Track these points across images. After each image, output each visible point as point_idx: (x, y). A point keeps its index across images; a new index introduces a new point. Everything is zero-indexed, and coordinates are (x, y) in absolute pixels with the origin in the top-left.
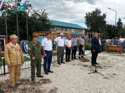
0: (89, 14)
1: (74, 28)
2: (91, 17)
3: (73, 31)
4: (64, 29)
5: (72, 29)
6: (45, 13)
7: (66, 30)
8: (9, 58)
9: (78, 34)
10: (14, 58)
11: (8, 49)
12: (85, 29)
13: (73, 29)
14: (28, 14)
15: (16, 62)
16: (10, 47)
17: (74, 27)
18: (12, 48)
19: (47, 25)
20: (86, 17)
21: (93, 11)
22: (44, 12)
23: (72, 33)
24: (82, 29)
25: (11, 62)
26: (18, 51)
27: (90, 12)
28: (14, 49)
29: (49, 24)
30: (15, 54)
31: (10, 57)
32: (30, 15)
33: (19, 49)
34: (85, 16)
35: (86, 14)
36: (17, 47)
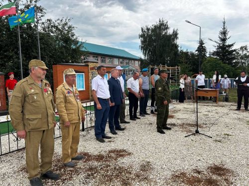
0: (148, 29)
1: (119, 58)
2: (150, 36)
3: (116, 62)
4: (99, 59)
5: (115, 59)
7: (103, 61)
9: (127, 69)
10: (73, 111)
12: (140, 60)
13: (117, 59)
16: (66, 91)
18: (69, 93)
19: (74, 50)
20: (141, 36)
21: (156, 24)
22: (66, 24)
24: (135, 60)
25: (69, 117)
27: (149, 27)
28: (72, 95)
29: (78, 48)
32: (40, 28)
34: (140, 34)
35: (142, 29)
36: (75, 92)
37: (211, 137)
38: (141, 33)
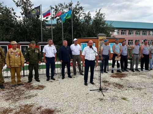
7: (144, 34)
10: (12, 61)
11: (8, 53)
15: (13, 65)
16: (10, 52)
18: (11, 53)
28: (13, 54)
30: (13, 58)
31: (10, 60)
36: (17, 52)
37: (104, 96)
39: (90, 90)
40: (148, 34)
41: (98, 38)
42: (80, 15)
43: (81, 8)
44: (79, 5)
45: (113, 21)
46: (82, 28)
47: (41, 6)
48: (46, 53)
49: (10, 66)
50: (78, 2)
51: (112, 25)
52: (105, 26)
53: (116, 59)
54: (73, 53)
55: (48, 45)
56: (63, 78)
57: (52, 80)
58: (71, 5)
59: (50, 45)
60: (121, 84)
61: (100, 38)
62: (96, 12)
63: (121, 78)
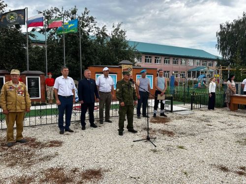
0: (228, 26)
1: (194, 58)
2: (231, 35)
3: (191, 63)
4: (171, 60)
5: (189, 60)
6: (120, 30)
7: (175, 63)
8: (5, 102)
9: (202, 70)
10: (11, 103)
11: (5, 88)
12: (218, 60)
13: (192, 60)
14: (88, 34)
15: (14, 108)
16: (8, 87)
17: (193, 55)
18: (11, 88)
20: (221, 34)
22: (117, 29)
23: (190, 69)
24: (213, 60)
25: (8, 107)
26: (19, 93)
27: (230, 23)
28: (13, 90)
30: (14, 96)
31: (8, 100)
32: (91, 34)
33: (22, 91)
35: (221, 26)
36: (19, 88)
37: (155, 146)
38: (219, 30)
39: (134, 141)
40: (179, 62)
41: (121, 67)
42: (91, 30)
43: (92, 19)
44: (87, 13)
45: (138, 43)
46: (93, 50)
47: (26, 10)
48: (59, 90)
49: (8, 110)
50: (86, 9)
51: (136, 48)
52: (127, 49)
53: (159, 97)
54: (101, 89)
55: (62, 77)
56: (84, 128)
57: (68, 132)
58: (74, 12)
59: (65, 77)
60: (170, 130)
61: (124, 67)
62: (113, 27)
63: (166, 124)
